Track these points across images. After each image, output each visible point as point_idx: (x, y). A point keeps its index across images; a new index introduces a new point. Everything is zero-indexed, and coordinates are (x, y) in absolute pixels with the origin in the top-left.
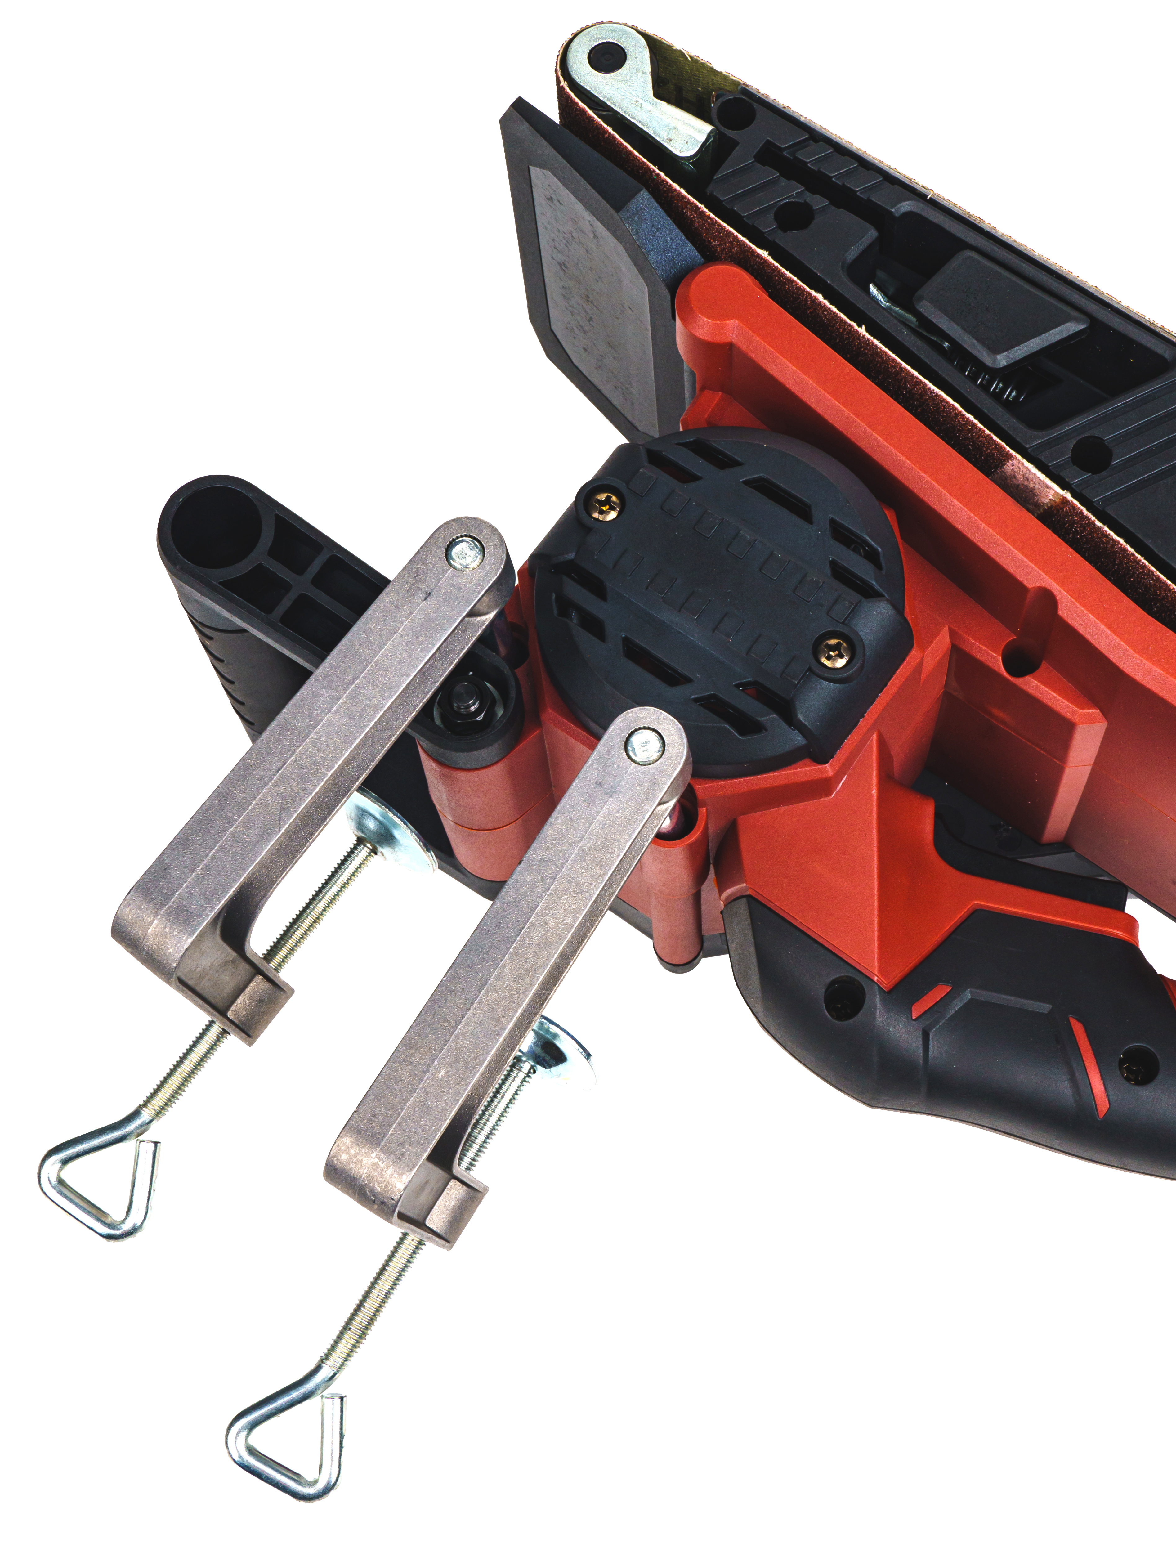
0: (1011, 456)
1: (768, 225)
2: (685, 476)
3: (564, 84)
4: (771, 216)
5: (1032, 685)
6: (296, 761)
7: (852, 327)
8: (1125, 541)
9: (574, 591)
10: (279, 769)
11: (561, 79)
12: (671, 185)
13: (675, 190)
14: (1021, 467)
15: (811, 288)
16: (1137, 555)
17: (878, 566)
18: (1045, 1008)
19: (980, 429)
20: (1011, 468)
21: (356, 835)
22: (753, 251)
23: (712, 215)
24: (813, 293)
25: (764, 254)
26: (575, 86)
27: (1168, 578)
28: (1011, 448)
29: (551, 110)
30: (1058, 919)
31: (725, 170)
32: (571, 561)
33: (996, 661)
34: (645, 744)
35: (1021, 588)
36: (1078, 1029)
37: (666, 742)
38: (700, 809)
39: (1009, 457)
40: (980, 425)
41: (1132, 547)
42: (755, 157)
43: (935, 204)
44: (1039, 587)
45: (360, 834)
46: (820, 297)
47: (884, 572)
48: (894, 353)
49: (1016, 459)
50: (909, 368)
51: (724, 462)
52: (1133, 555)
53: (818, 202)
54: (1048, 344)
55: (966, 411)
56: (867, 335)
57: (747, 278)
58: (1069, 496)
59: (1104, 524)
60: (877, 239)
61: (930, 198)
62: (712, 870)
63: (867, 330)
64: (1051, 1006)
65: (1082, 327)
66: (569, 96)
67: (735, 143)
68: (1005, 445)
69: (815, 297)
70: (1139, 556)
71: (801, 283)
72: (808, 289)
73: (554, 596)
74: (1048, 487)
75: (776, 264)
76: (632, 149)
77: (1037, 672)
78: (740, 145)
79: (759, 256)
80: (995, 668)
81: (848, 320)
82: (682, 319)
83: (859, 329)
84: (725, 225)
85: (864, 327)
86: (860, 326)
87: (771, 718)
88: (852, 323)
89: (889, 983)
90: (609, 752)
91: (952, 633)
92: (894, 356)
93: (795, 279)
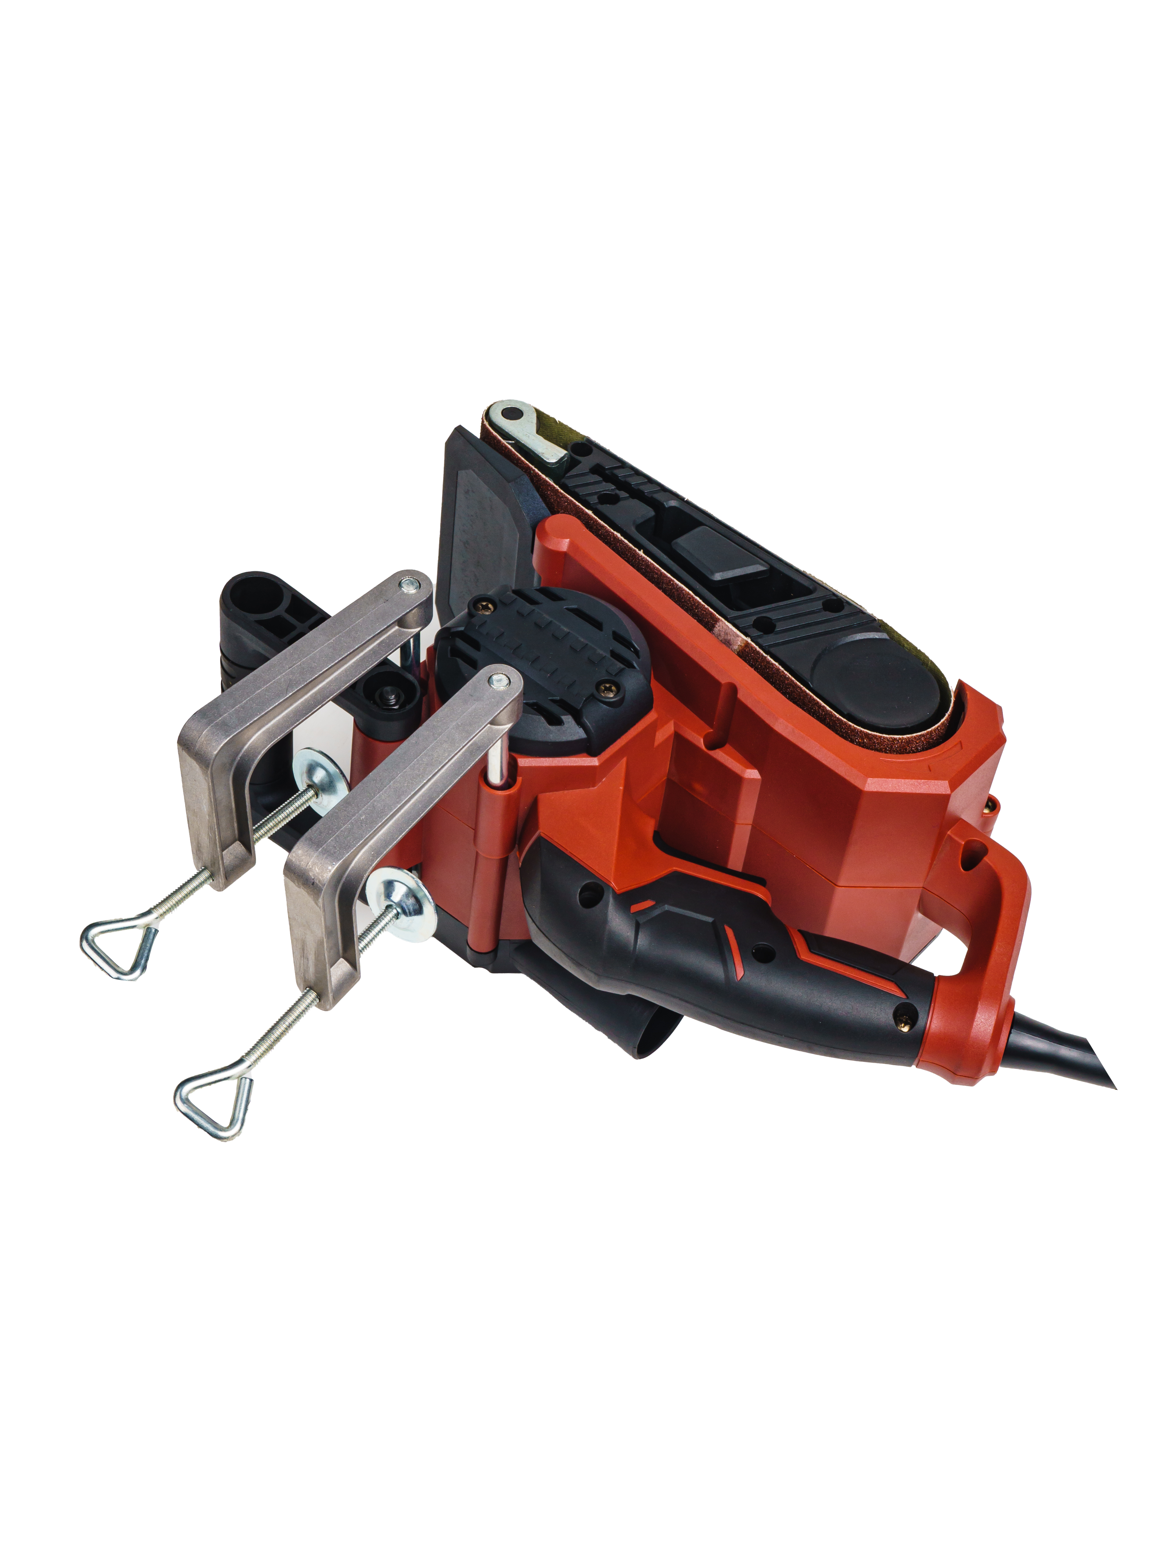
0: (719, 619)
1: (594, 500)
2: (532, 602)
3: (486, 423)
4: (596, 497)
5: (719, 755)
6: (300, 665)
7: (635, 551)
8: (779, 664)
9: (461, 644)
10: (290, 668)
11: (485, 420)
12: (541, 475)
13: (543, 478)
14: (724, 626)
15: (614, 530)
16: (785, 671)
17: (638, 656)
18: (710, 920)
19: (703, 605)
20: (718, 628)
21: (307, 783)
22: (583, 510)
23: (562, 492)
24: (615, 533)
25: (590, 512)
26: (492, 424)
27: (801, 684)
28: (719, 615)
29: (477, 432)
30: (722, 883)
31: (574, 472)
32: (461, 632)
33: (701, 743)
34: (500, 680)
35: (717, 683)
36: (730, 932)
37: (511, 681)
38: (518, 778)
39: (717, 620)
40: (702, 603)
41: (782, 667)
42: (590, 470)
43: (688, 503)
44: (729, 683)
45: (310, 783)
46: (619, 535)
47: (640, 660)
48: (657, 564)
49: (721, 621)
50: (665, 572)
51: (554, 597)
52: (783, 672)
53: (623, 494)
54: (745, 573)
55: (695, 595)
56: (644, 555)
57: (578, 522)
58: (749, 640)
59: (768, 655)
60: (654, 516)
61: (686, 500)
62: (517, 846)
63: (644, 552)
64: (713, 919)
65: (765, 569)
66: (488, 429)
67: (579, 462)
68: (716, 614)
69: (616, 535)
70: (786, 672)
71: (609, 528)
72: (612, 531)
73: (449, 648)
74: (738, 636)
75: (596, 517)
76: (520, 457)
77: (723, 748)
78: (581, 464)
79: (587, 514)
80: (699, 746)
81: (633, 547)
82: (538, 537)
83: (639, 552)
84: (569, 496)
85: (642, 551)
86: (640, 550)
87: (568, 719)
88: (636, 549)
89: (619, 890)
90: (478, 682)
91: (675, 724)
92: (657, 566)
93: (606, 525)
